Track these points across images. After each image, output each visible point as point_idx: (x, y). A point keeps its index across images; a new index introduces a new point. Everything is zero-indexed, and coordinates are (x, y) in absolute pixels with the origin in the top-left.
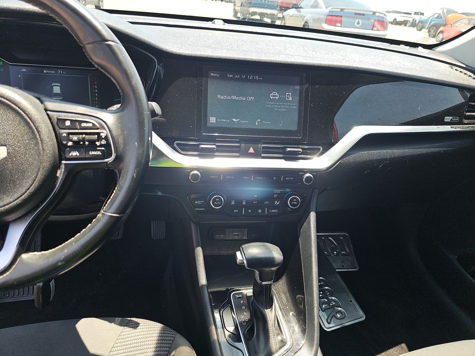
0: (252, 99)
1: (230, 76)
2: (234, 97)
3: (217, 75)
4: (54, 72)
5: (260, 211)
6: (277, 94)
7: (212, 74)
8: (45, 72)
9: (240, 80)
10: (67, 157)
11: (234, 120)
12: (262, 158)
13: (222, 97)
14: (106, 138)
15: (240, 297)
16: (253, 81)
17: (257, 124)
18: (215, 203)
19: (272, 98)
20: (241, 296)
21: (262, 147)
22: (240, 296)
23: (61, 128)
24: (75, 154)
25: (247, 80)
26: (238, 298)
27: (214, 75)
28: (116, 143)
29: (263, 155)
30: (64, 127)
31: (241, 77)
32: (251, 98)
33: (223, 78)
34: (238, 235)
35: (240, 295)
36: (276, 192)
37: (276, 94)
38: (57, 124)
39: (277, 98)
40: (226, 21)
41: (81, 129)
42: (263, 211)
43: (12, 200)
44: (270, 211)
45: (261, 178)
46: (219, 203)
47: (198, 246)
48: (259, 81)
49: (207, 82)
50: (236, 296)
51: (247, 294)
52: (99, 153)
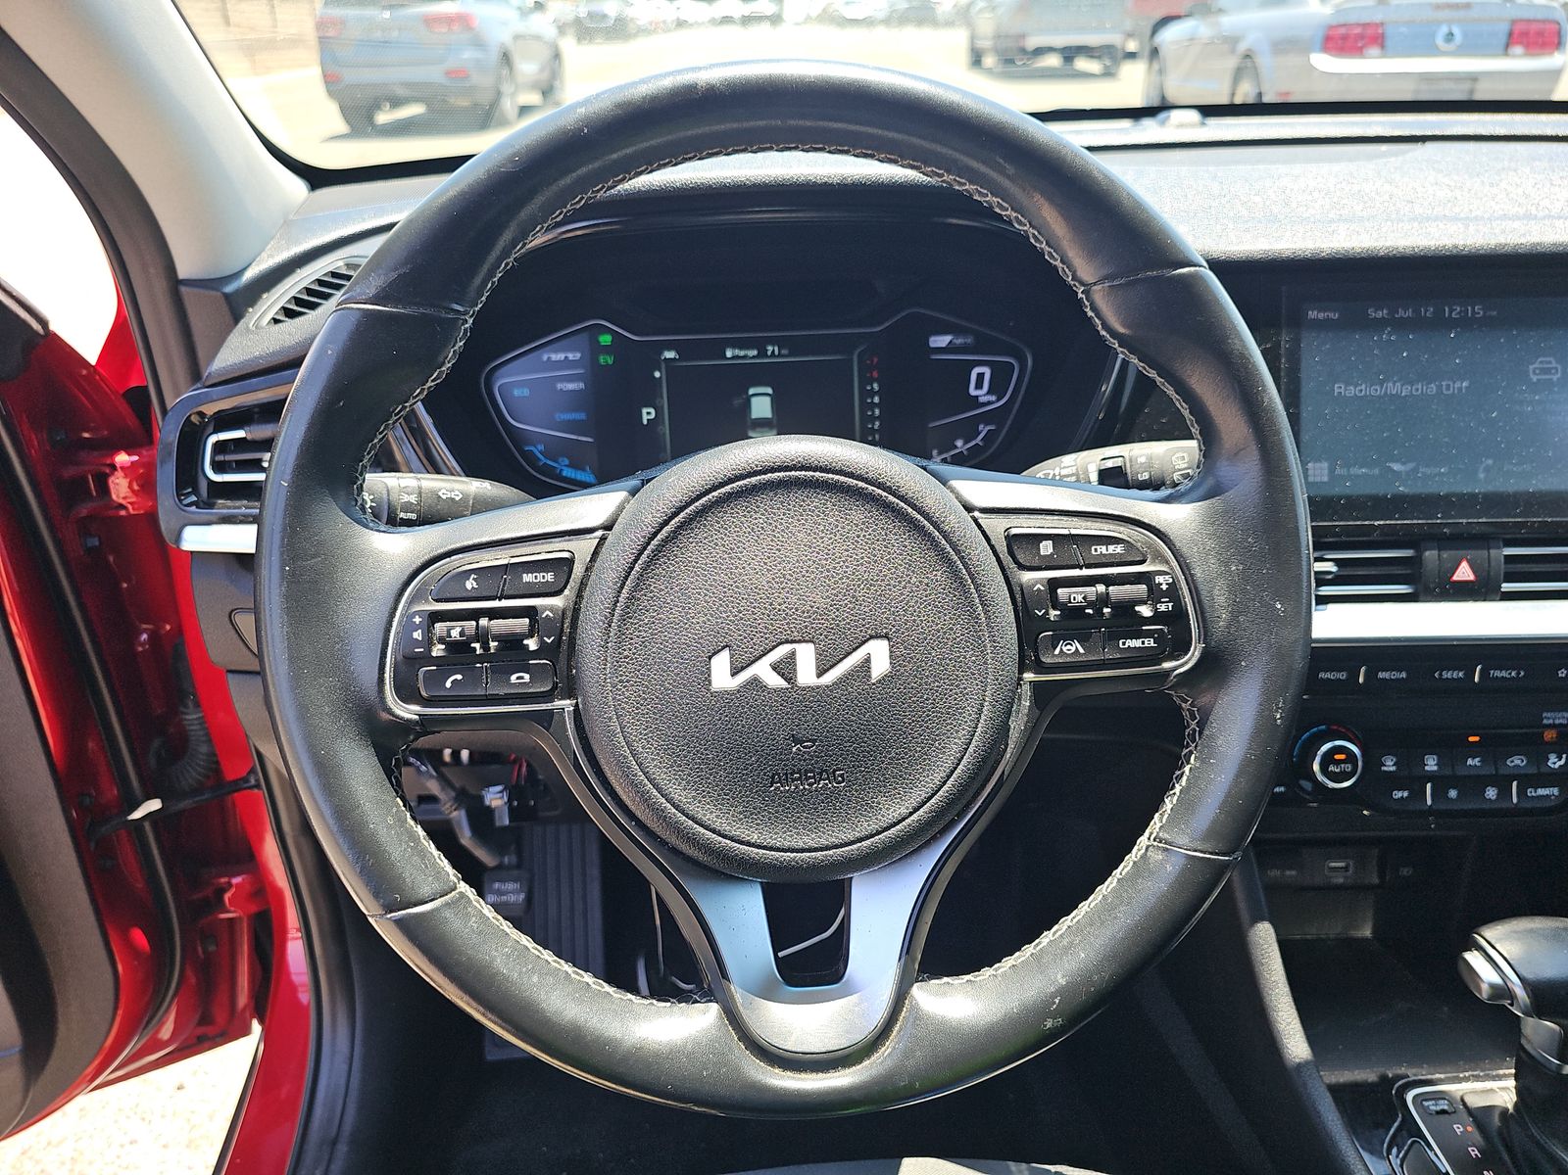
0: (1460, 389)
1: (1380, 314)
2: (1394, 388)
3: (1331, 315)
4: (755, 352)
5: (1491, 793)
6: (1554, 365)
7: (1312, 314)
8: (729, 354)
9: (1417, 324)
10: (1047, 660)
11: (1396, 467)
12: (1501, 600)
13: (1352, 391)
14: (1173, 592)
15: (1443, 1112)
16: (1465, 323)
17: (1482, 476)
18: (1332, 768)
19: (1535, 379)
20: (1446, 1107)
21: (1505, 556)
22: (1443, 1105)
23: (1022, 567)
24: (1071, 648)
25: (1442, 324)
26: (1438, 1113)
27: (1321, 316)
28: (1206, 607)
29: (1506, 587)
30: (1036, 562)
31: (1417, 311)
32: (1456, 386)
33: (1355, 322)
34: (1346, 869)
35: (1442, 1102)
36: (1551, 721)
37: (1550, 362)
38: (1011, 553)
39: (1555, 378)
40: (1209, 111)
41: (1089, 566)
42: (1504, 792)
43: (904, 811)
44: (1531, 792)
45: (1510, 674)
46: (1349, 767)
47: (1257, 918)
48: (1487, 323)
49: (1296, 342)
50: (1426, 1104)
51: (1467, 1099)
52: (1150, 643)
